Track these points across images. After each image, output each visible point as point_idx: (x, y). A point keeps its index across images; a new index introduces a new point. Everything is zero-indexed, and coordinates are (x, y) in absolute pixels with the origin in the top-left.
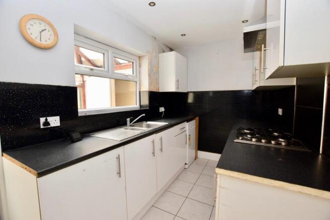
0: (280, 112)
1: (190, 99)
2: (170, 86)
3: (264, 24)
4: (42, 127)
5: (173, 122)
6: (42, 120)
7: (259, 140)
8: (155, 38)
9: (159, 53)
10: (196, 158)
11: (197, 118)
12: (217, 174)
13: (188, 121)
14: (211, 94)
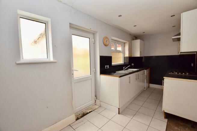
0: (192, 65)
1: (143, 60)
2: (138, 54)
3: (179, 36)
4: (106, 68)
5: (141, 69)
6: (106, 66)
7: (178, 73)
8: (131, 34)
9: (132, 40)
10: (149, 87)
11: (149, 68)
12: (164, 79)
13: (146, 69)
14: (154, 57)
